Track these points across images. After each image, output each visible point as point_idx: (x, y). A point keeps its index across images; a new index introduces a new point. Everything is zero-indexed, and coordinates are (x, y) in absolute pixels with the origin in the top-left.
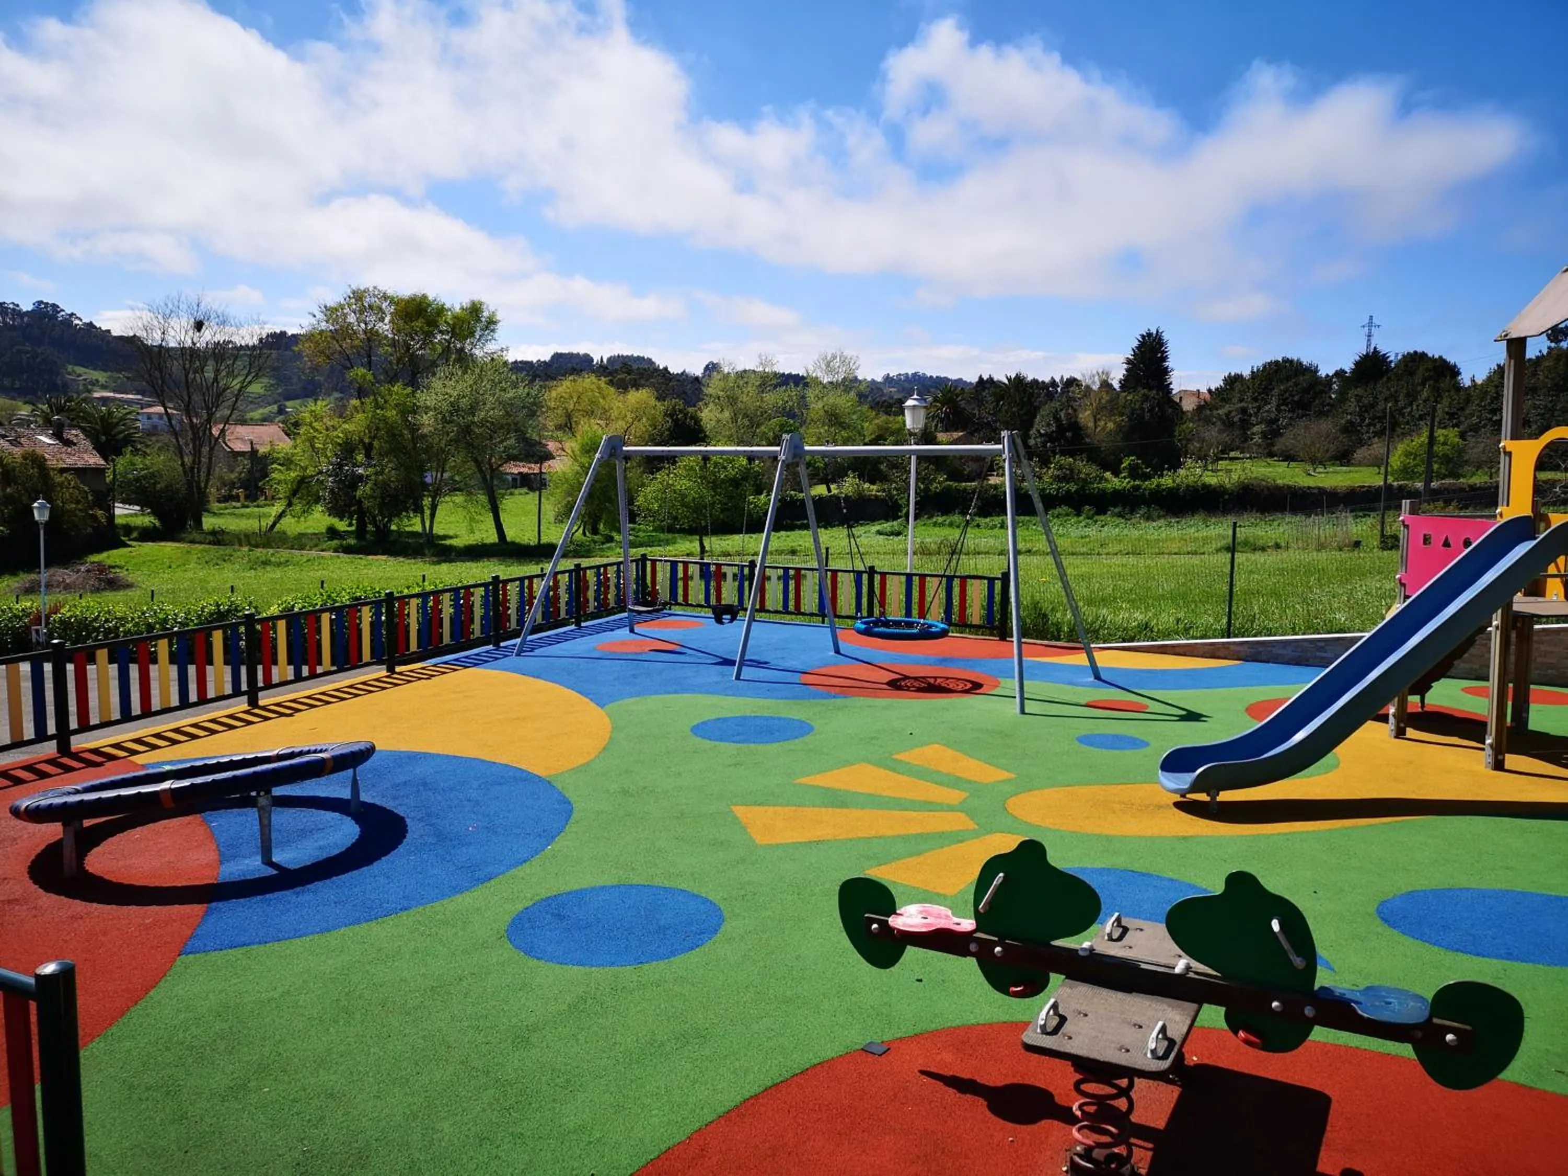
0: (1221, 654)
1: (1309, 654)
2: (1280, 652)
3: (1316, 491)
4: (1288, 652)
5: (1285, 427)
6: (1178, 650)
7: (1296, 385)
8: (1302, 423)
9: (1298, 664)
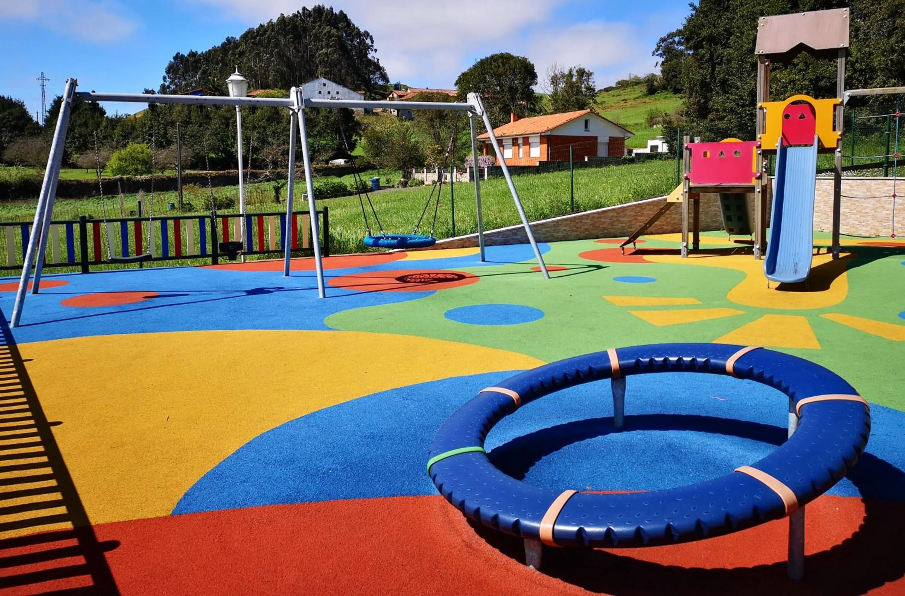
0: (467, 245)
1: (510, 238)
2: (496, 239)
3: (75, 183)
4: (499, 238)
5: (8, 142)
6: (443, 246)
7: (11, 114)
8: (20, 140)
9: (505, 244)
